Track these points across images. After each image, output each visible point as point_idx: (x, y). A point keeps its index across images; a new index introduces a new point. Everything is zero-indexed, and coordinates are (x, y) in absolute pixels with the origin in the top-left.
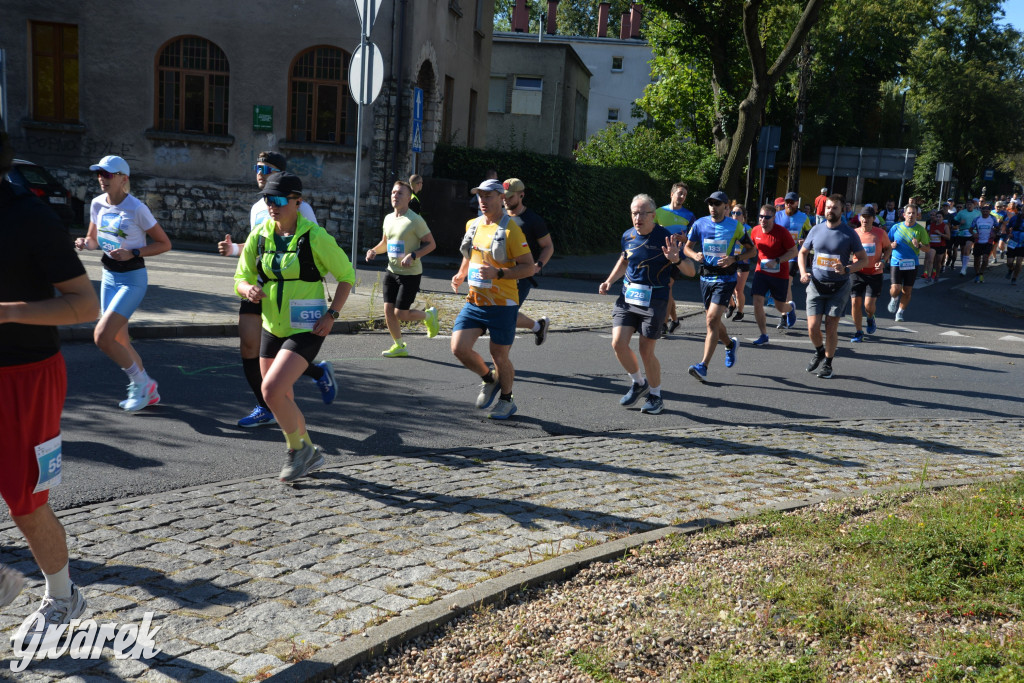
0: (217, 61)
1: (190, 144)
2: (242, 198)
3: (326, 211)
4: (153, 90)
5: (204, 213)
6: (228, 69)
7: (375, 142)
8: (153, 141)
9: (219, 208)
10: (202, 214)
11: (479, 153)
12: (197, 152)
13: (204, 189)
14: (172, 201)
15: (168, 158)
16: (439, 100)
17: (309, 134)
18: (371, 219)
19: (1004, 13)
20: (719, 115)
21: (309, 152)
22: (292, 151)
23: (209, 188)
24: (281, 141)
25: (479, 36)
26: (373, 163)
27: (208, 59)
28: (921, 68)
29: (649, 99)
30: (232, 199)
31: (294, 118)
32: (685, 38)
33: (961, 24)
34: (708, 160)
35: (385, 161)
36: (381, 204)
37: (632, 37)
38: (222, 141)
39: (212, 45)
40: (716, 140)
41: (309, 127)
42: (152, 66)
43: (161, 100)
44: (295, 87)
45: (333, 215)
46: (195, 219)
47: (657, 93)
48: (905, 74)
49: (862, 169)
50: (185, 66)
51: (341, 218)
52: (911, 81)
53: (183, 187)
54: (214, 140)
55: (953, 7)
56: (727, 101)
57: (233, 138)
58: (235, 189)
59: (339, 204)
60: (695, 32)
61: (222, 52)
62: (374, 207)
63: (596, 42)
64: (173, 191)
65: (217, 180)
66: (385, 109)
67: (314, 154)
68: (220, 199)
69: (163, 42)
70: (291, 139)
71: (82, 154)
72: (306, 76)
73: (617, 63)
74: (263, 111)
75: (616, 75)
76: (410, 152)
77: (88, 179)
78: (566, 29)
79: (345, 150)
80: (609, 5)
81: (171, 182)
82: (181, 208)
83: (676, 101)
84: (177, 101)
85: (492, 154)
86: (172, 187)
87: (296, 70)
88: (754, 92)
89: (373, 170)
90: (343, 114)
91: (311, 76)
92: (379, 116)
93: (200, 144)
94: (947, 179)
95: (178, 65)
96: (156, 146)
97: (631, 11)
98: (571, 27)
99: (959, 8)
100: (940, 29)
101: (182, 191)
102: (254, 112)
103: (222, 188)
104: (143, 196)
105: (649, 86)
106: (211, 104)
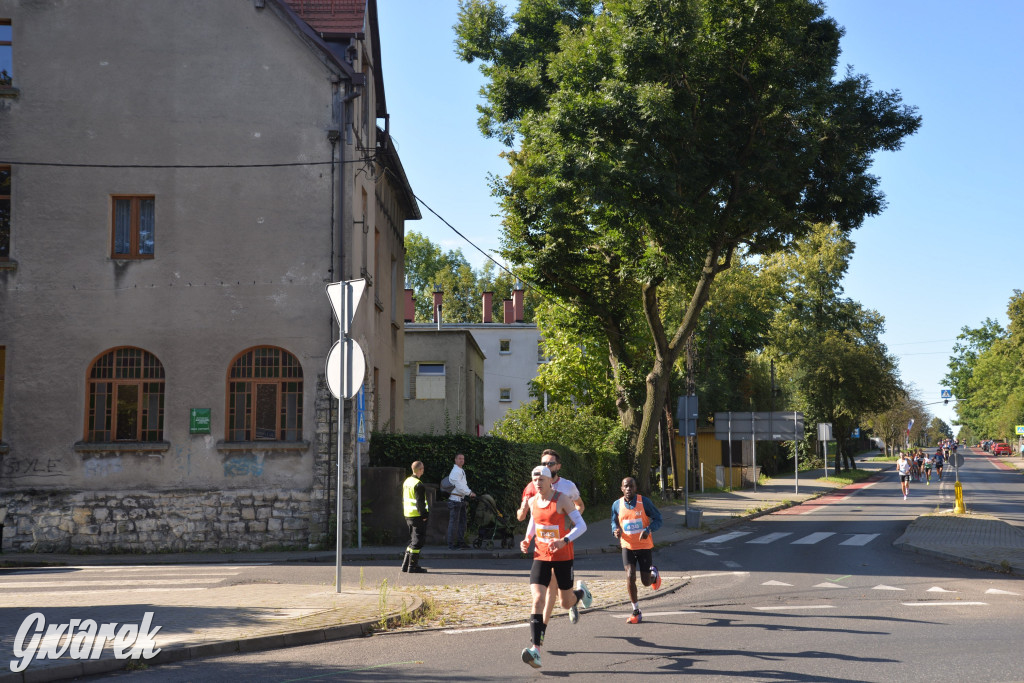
0: (152, 369)
1: (122, 453)
2: (178, 504)
3: (269, 509)
4: (84, 403)
5: (137, 523)
6: (163, 376)
7: (317, 436)
8: (82, 455)
9: (154, 516)
10: (134, 524)
11: (414, 439)
12: (130, 460)
13: (137, 499)
14: (101, 514)
15: (98, 470)
16: (371, 390)
17: (248, 433)
18: (316, 514)
19: (842, 289)
20: (621, 388)
21: (249, 451)
22: (231, 451)
23: (142, 497)
24: (219, 442)
25: (395, 327)
26: (317, 456)
27: (142, 367)
28: (780, 338)
29: (544, 378)
30: (167, 506)
31: (232, 418)
32: (580, 319)
33: (808, 299)
34: (616, 432)
35: (329, 453)
36: (326, 498)
37: (517, 321)
38: (158, 447)
39: (147, 354)
40: (620, 412)
41: (248, 426)
42: (84, 379)
43: (92, 412)
44: (232, 386)
45: (275, 513)
46: (126, 531)
47: (550, 371)
48: (767, 344)
49: (757, 433)
50: (118, 376)
51: (284, 515)
52: (774, 350)
53: (114, 498)
54: (149, 447)
55: (797, 284)
56: (627, 375)
57: (168, 443)
58: (170, 495)
59: (282, 501)
60: (591, 313)
61: (158, 361)
62: (319, 501)
63: (483, 327)
64: (103, 504)
65: (150, 487)
66: (327, 402)
67: (254, 453)
68: (154, 507)
69: (96, 355)
70: (230, 439)
71: (4, 475)
72: (244, 376)
73: (505, 346)
74: (198, 415)
75: (504, 357)
76: (353, 443)
77: (8, 500)
78: (450, 317)
79: (287, 446)
80: (492, 293)
81: (101, 495)
82: (112, 520)
83: (570, 379)
84: (109, 412)
85: (427, 439)
86: (102, 500)
87: (234, 372)
88: (659, 364)
89: (317, 464)
90: (283, 411)
91: (250, 375)
92: (321, 410)
93: (133, 453)
94: (828, 439)
95: (110, 376)
96: (84, 459)
97: (514, 298)
98: (455, 317)
99: (803, 285)
100: (790, 303)
101: (113, 503)
102: (191, 415)
103: (156, 495)
104: (69, 512)
105: (542, 366)
106: (145, 412)
